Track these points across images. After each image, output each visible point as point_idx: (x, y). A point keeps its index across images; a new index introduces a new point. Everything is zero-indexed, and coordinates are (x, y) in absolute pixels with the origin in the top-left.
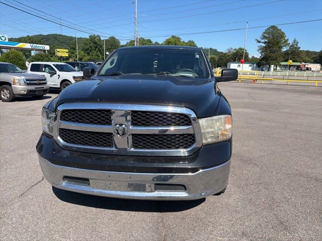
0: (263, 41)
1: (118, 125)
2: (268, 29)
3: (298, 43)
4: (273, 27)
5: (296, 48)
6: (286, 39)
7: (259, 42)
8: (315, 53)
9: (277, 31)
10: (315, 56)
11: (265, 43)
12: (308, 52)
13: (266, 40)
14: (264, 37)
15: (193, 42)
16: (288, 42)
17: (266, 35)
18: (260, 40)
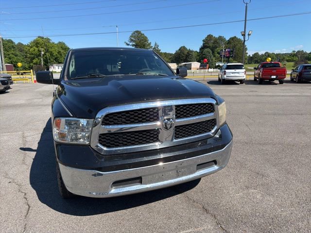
0: (131, 44)
1: (166, 121)
2: (134, 33)
3: (158, 46)
4: (137, 32)
5: (157, 50)
6: (149, 42)
7: (128, 45)
8: (171, 54)
9: (142, 35)
10: (171, 57)
11: (133, 45)
12: (165, 54)
13: (134, 43)
14: (132, 41)
15: (64, 44)
16: (151, 45)
17: (133, 38)
18: (128, 43)
